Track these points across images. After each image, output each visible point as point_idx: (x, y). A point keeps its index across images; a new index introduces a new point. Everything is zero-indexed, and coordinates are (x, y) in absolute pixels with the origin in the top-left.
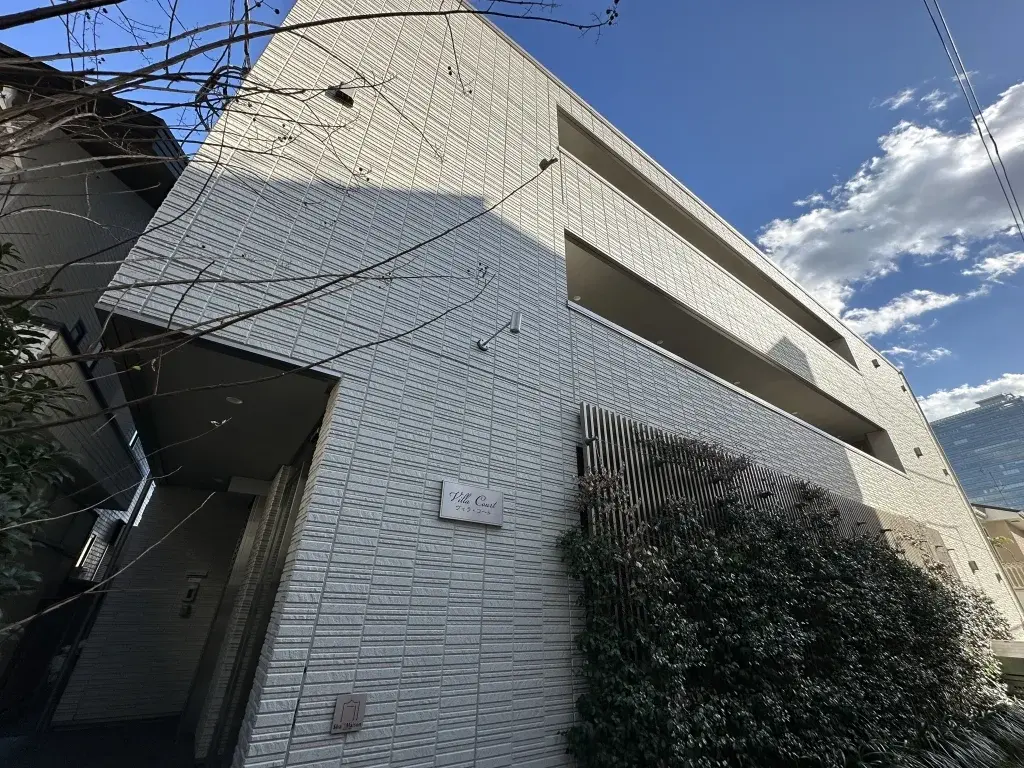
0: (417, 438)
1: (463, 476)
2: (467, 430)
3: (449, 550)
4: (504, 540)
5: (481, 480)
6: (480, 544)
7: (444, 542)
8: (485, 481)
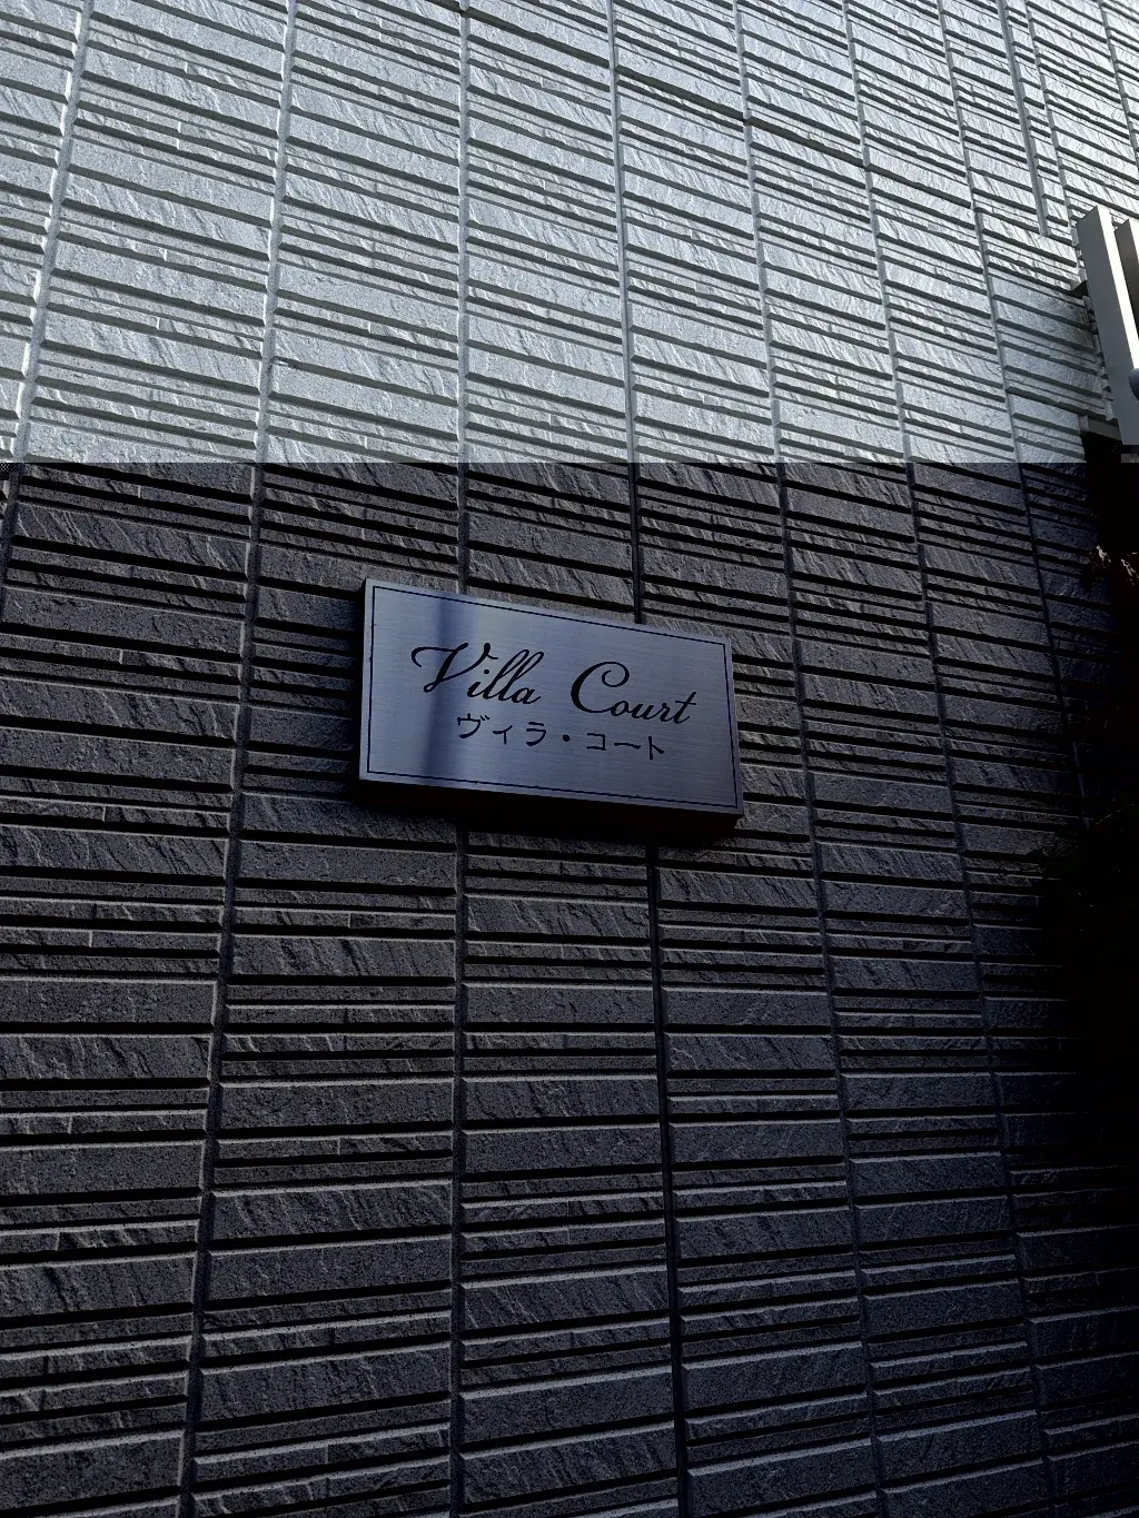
0: (177, 356)
1: (484, 566)
2: (483, 330)
3: (442, 957)
4: (762, 891)
5: (591, 585)
6: (622, 913)
7: (402, 919)
8: (619, 591)
